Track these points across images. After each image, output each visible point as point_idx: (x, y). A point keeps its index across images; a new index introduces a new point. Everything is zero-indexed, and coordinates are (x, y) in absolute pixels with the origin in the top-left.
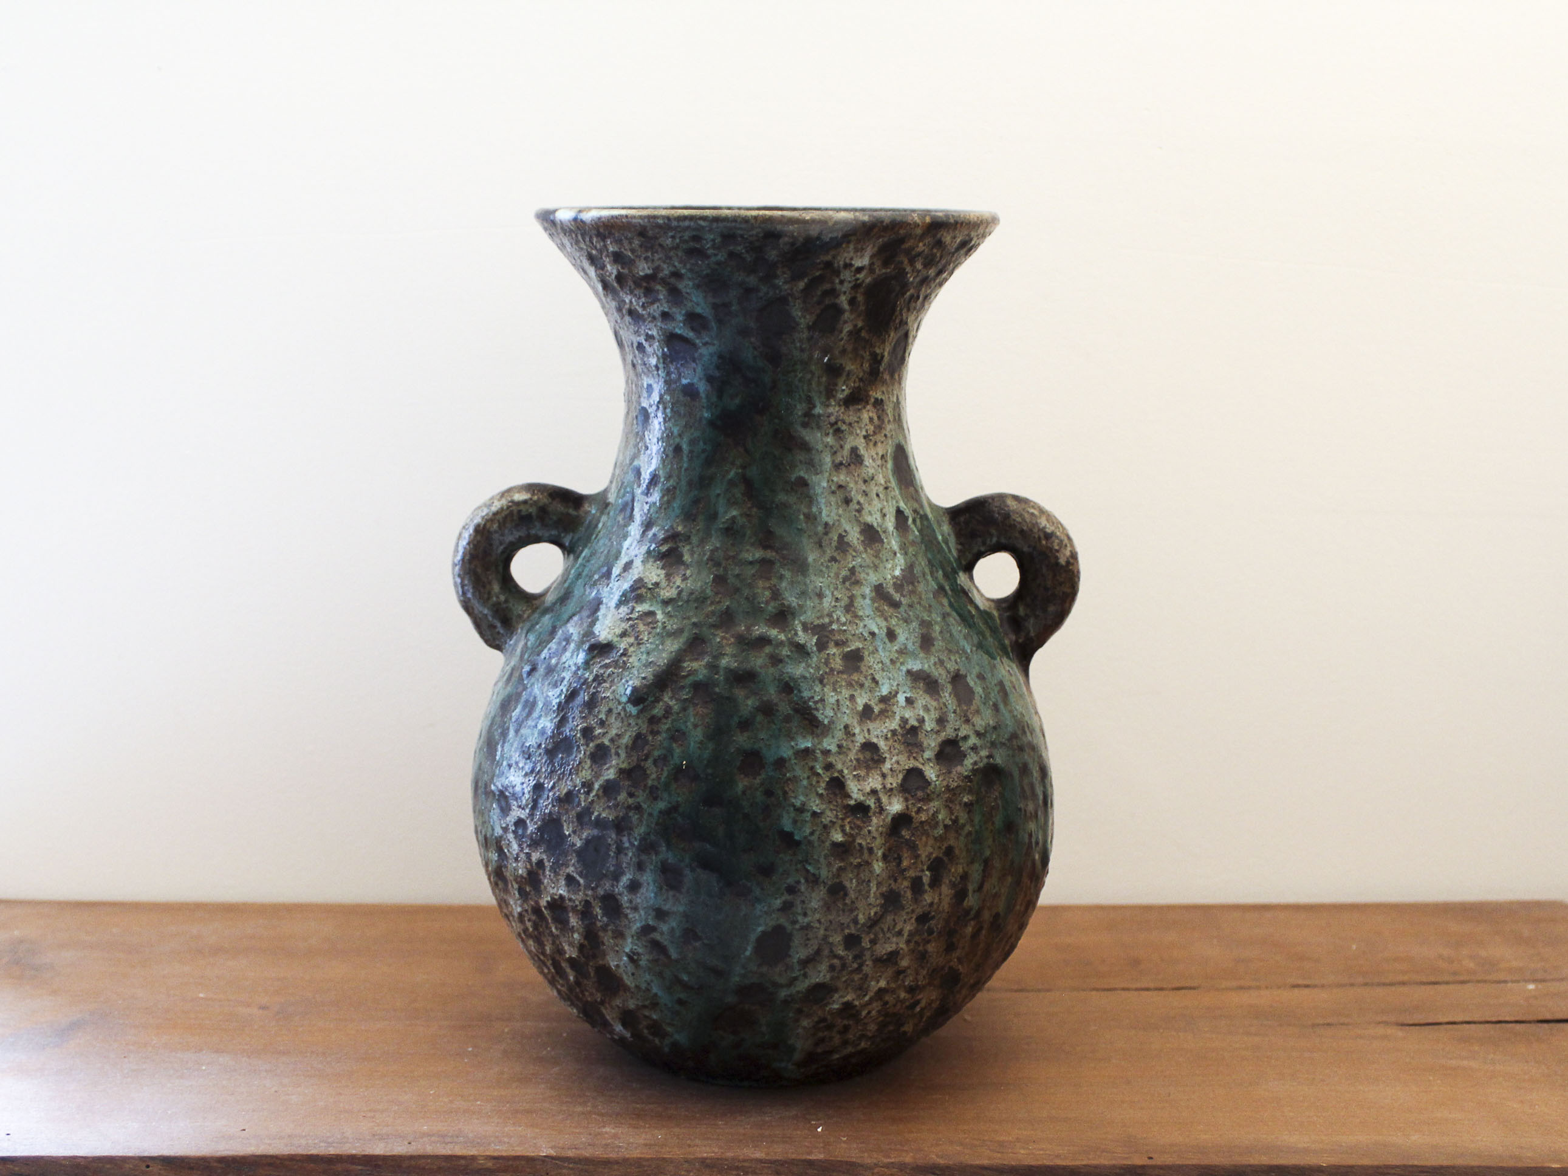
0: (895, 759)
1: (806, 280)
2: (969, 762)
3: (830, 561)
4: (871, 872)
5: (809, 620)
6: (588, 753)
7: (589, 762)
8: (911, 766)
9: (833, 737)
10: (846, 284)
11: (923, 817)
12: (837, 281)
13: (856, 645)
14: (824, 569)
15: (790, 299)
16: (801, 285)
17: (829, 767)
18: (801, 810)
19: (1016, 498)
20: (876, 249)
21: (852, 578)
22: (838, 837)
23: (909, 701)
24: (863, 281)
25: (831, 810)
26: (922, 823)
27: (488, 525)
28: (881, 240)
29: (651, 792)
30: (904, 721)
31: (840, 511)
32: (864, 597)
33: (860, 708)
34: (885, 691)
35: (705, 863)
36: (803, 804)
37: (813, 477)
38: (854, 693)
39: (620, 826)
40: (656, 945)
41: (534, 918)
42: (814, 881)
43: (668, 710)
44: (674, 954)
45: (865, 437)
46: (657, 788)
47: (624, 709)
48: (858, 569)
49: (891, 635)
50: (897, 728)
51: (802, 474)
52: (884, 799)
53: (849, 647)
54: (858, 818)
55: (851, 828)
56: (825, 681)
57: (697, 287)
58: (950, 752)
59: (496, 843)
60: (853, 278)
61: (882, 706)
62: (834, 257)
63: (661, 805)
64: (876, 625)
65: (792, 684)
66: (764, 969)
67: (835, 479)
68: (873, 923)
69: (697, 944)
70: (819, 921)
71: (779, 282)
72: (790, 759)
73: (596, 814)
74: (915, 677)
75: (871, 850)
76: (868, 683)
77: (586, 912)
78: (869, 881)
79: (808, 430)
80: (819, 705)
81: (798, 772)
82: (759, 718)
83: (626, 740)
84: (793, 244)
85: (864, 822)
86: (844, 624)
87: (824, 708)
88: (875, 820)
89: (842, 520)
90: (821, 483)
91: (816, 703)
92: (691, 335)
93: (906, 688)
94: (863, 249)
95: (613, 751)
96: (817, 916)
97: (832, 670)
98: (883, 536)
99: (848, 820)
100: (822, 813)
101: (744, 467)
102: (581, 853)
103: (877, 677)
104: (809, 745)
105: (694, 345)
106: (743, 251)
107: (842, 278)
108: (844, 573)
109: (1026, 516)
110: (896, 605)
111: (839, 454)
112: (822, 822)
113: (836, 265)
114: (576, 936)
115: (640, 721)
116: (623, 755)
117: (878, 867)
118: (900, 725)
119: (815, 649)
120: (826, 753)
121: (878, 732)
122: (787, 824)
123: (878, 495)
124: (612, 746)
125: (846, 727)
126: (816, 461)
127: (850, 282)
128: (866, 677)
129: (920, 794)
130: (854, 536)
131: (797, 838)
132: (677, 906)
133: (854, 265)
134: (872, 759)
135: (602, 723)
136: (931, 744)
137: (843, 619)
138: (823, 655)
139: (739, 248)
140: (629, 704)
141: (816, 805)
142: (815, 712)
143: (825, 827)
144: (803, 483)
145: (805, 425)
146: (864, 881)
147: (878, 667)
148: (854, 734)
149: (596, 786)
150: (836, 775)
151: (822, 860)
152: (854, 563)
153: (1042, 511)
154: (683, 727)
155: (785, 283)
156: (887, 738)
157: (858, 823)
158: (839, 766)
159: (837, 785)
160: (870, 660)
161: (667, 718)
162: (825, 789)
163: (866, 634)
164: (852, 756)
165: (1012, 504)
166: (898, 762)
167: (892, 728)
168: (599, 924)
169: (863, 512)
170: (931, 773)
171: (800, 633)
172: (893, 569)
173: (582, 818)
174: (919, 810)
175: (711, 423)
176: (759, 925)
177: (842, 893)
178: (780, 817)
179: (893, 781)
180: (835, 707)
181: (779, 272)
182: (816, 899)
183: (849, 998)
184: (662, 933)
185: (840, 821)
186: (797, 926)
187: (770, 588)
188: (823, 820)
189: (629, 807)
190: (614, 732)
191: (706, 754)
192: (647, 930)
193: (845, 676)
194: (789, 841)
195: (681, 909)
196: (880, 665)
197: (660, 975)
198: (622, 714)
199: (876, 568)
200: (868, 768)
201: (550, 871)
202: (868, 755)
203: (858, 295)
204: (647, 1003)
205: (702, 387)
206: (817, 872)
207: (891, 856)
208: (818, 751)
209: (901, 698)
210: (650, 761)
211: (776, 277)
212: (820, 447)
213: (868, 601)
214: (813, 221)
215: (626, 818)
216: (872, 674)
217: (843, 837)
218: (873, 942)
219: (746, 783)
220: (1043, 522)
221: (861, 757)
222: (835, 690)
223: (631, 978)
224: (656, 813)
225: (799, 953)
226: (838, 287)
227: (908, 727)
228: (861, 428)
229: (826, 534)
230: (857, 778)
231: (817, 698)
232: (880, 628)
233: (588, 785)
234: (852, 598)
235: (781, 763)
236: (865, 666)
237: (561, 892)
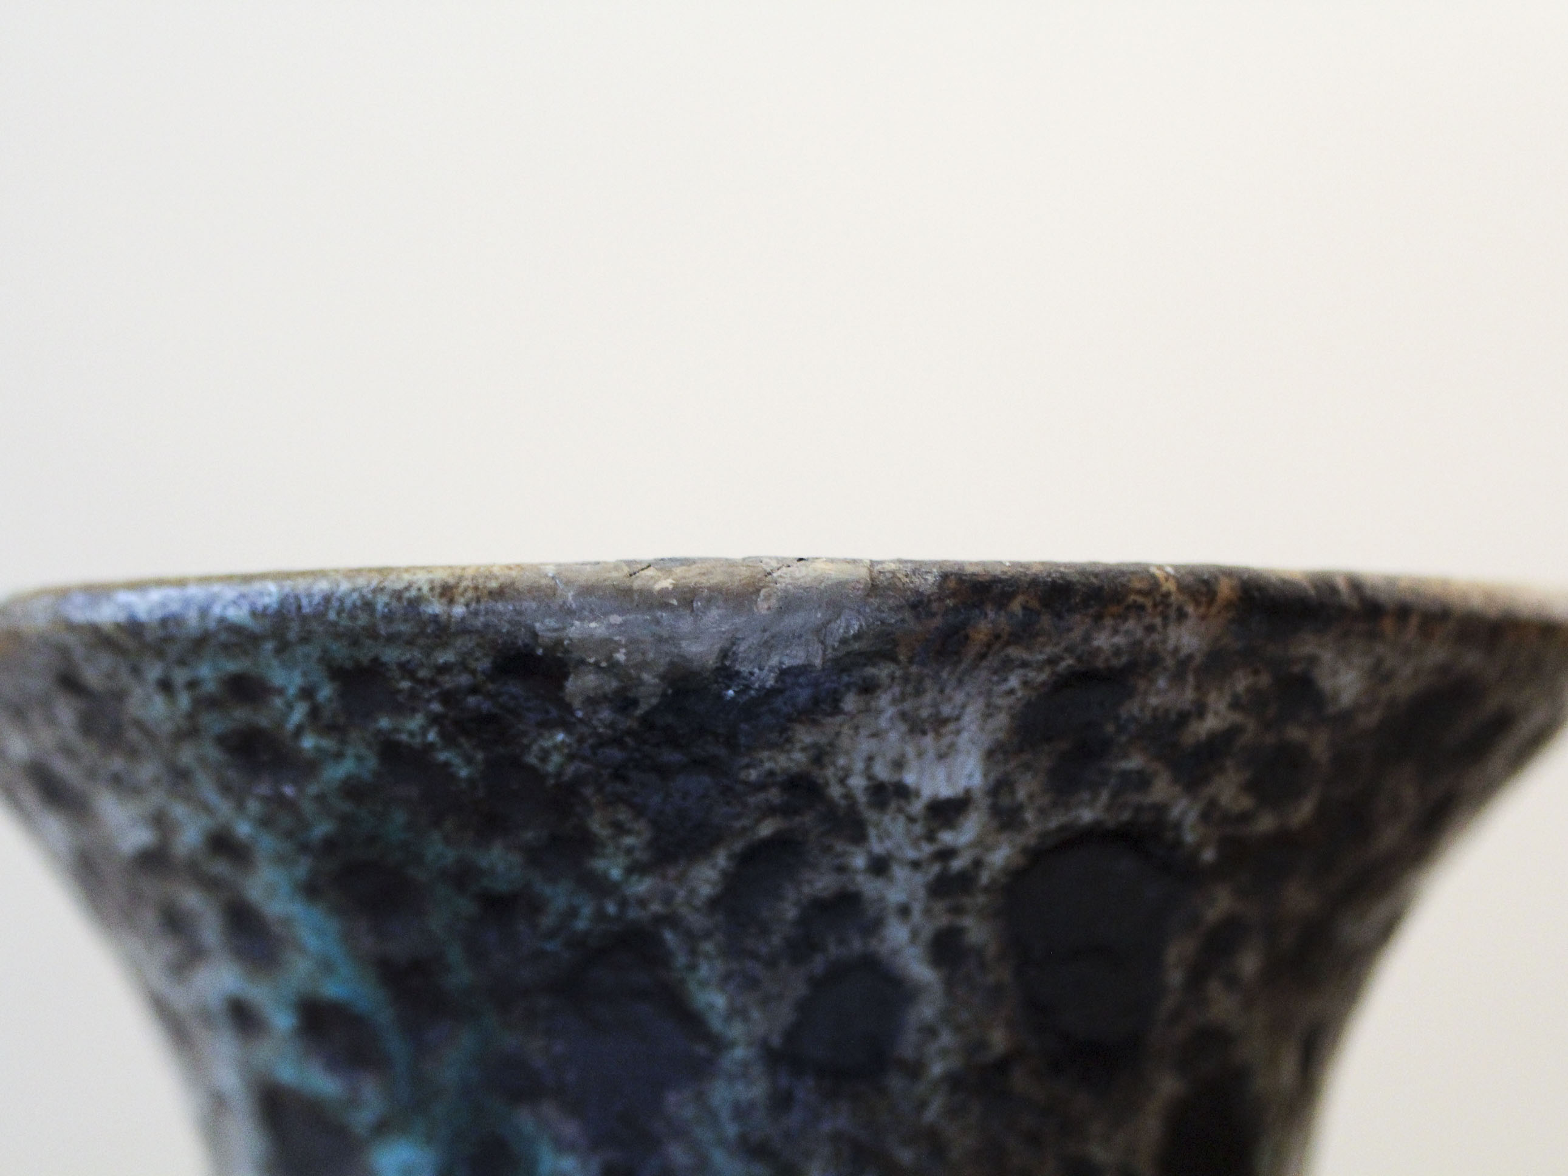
1: (722, 859)
10: (900, 873)
12: (859, 861)
15: (669, 936)
16: (706, 878)
20: (1002, 719)
24: (978, 864)
28: (1014, 681)
57: (310, 891)
60: (927, 849)
62: (820, 756)
71: (610, 867)
84: (624, 702)
94: (939, 723)
106: (432, 736)
107: (878, 848)
113: (835, 791)
127: (916, 865)
133: (917, 794)
139: (415, 723)
155: (635, 869)
181: (597, 825)
203: (968, 922)
211: (591, 843)
226: (869, 886)
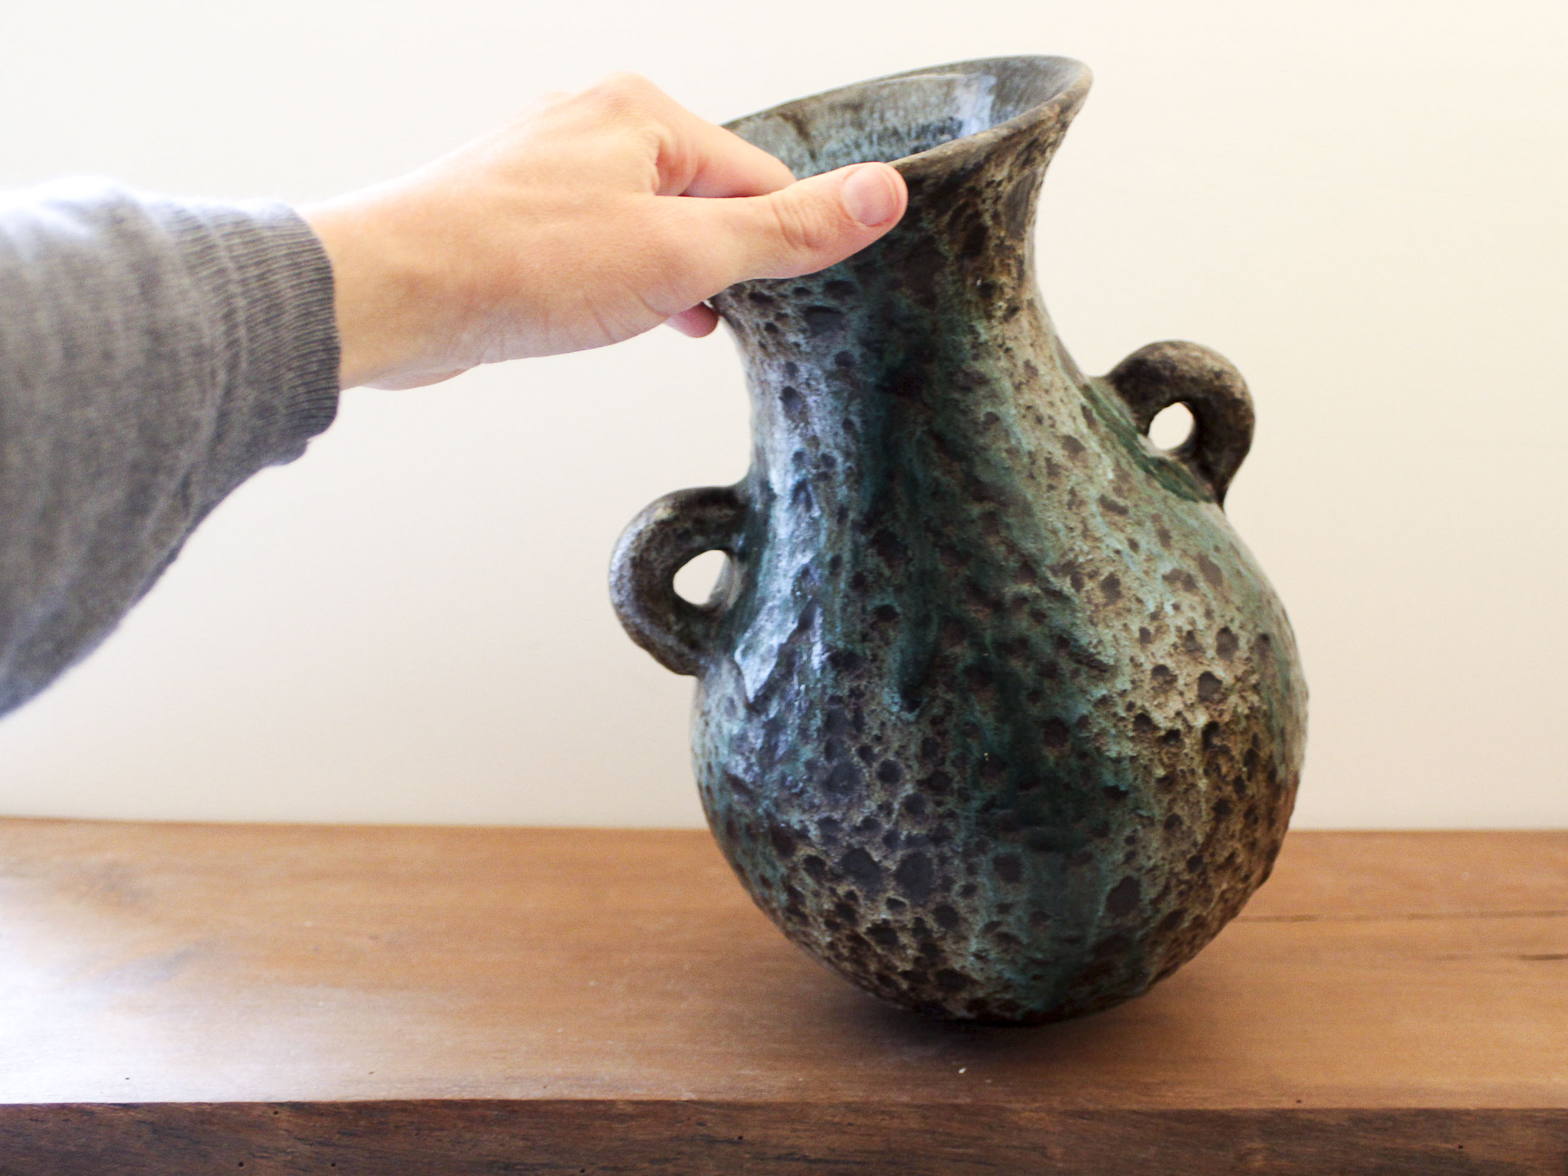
0: (1185, 672)
1: (950, 213)
2: (1243, 643)
3: (1048, 491)
4: (1198, 792)
5: (1054, 562)
6: (874, 775)
7: (878, 784)
8: (1201, 672)
9: (1123, 674)
10: (988, 202)
11: (1226, 718)
12: (980, 202)
13: (1106, 571)
14: (1047, 502)
15: (937, 236)
16: (946, 218)
17: (1130, 707)
18: (1118, 761)
19: (1173, 345)
20: (1015, 157)
21: (1075, 501)
22: (1160, 772)
23: (1176, 607)
24: (1003, 192)
25: (1146, 749)
26: (1227, 724)
27: (645, 555)
28: (1019, 147)
29: (960, 795)
30: (1179, 629)
31: (1038, 433)
32: (1093, 515)
33: (1137, 635)
34: (1151, 607)
35: (1041, 846)
36: (1119, 753)
37: (1001, 408)
38: (1125, 622)
39: (938, 838)
40: (1006, 939)
41: (850, 944)
42: (1150, 822)
43: (949, 707)
44: (1024, 939)
45: (1032, 345)
46: (966, 789)
47: (898, 718)
48: (1077, 488)
49: (1134, 545)
50: (1176, 639)
51: (989, 409)
52: (1188, 716)
53: (1101, 575)
54: (1171, 746)
55: (1169, 758)
56: (1095, 620)
58: (1227, 641)
59: (784, 883)
60: (995, 193)
61: (1156, 624)
62: (977, 181)
63: (976, 804)
64: (1116, 541)
65: (1065, 636)
66: (1118, 921)
67: (1021, 402)
68: (1209, 838)
69: (1048, 922)
70: (1163, 859)
71: (924, 224)
72: (1091, 713)
73: (905, 833)
74: (1170, 578)
75: (1193, 772)
76: (1134, 606)
77: (919, 928)
78: (1199, 802)
79: (980, 361)
80: (1100, 648)
81: (1104, 723)
82: (1047, 683)
83: (913, 749)
84: (937, 184)
85: (1178, 748)
86: (1088, 553)
87: (1105, 648)
88: (1187, 741)
89: (1043, 443)
90: (1010, 412)
91: (1095, 647)
92: (831, 303)
93: (1168, 596)
94: (1003, 162)
95: (902, 766)
96: (1160, 855)
97: (1097, 606)
98: (1082, 442)
99: (1165, 751)
100: (1138, 756)
101: (928, 422)
102: (899, 876)
103: (1140, 595)
104: (1104, 692)
105: (839, 313)
107: (984, 197)
108: (1066, 498)
109: (1192, 362)
110: (1123, 511)
111: (1016, 374)
112: (1141, 764)
113: (979, 188)
114: (910, 952)
115: (922, 726)
116: (916, 766)
117: (1203, 784)
118: (1177, 636)
119: (1072, 590)
120: (1123, 694)
121: (1162, 653)
122: (1109, 780)
123: (1062, 401)
124: (899, 761)
125: (1132, 659)
126: (998, 389)
127: (992, 198)
128: (1130, 600)
129: (1216, 697)
130: (1059, 455)
131: (1123, 788)
132: (1019, 895)
133: (995, 181)
134: (1166, 682)
135: (878, 739)
136: (1209, 640)
137: (1086, 548)
138: (1083, 594)
140: (902, 713)
141: (1128, 749)
142: (1098, 657)
143: (1145, 767)
144: (993, 419)
145: (976, 357)
146: (1193, 804)
147: (1136, 585)
148: (1141, 665)
149: (896, 806)
150: (1139, 712)
151: (1152, 801)
152: (1071, 483)
153: (1204, 351)
154: (972, 719)
155: (930, 222)
156: (1171, 655)
157: (1174, 750)
158: (1139, 703)
159: (1144, 720)
160: (1126, 581)
161: (950, 714)
162: (1134, 731)
163: (1112, 555)
164: (1147, 686)
165: (1171, 352)
166: (1189, 675)
167: (1172, 643)
168: (936, 936)
169: (1058, 425)
170: (1220, 671)
171: (1052, 579)
172: (1105, 474)
173: (890, 840)
174: (1221, 714)
175: (879, 388)
176: (1107, 884)
177: (1177, 823)
178: (1100, 774)
179: (1191, 696)
180: (1114, 643)
181: (923, 215)
182: (1154, 839)
183: (1197, 912)
184: (1009, 925)
185: (1157, 757)
186: (1143, 871)
187: (1003, 542)
188: (1142, 761)
189: (941, 817)
190: (896, 745)
191: (1007, 738)
192: (990, 927)
193: (1111, 607)
194: (1116, 795)
195: (1025, 897)
196: (1137, 582)
197: (1013, 962)
198: (899, 724)
199: (1090, 479)
200: (1165, 692)
201: (864, 900)
202: (1161, 679)
203: (1000, 207)
204: (999, 989)
205: (856, 353)
206: (1149, 814)
207: (1211, 768)
208: (1115, 695)
209: (1168, 608)
210: (948, 763)
211: (920, 220)
212: (997, 375)
213: (1099, 519)
214: (956, 154)
215: (941, 828)
216: (1134, 595)
217: (1165, 770)
218: (1213, 855)
219: (1056, 754)
220: (1209, 363)
221: (1155, 684)
222: (1108, 626)
223: (980, 973)
224: (972, 814)
225: (1150, 893)
226: (981, 207)
227: (1184, 634)
228: (1025, 338)
229: (1033, 463)
230: (1159, 706)
231: (1095, 641)
232: (1121, 543)
233: (885, 808)
234: (1084, 522)
235: (1084, 722)
236: (1124, 588)
237: (884, 916)
